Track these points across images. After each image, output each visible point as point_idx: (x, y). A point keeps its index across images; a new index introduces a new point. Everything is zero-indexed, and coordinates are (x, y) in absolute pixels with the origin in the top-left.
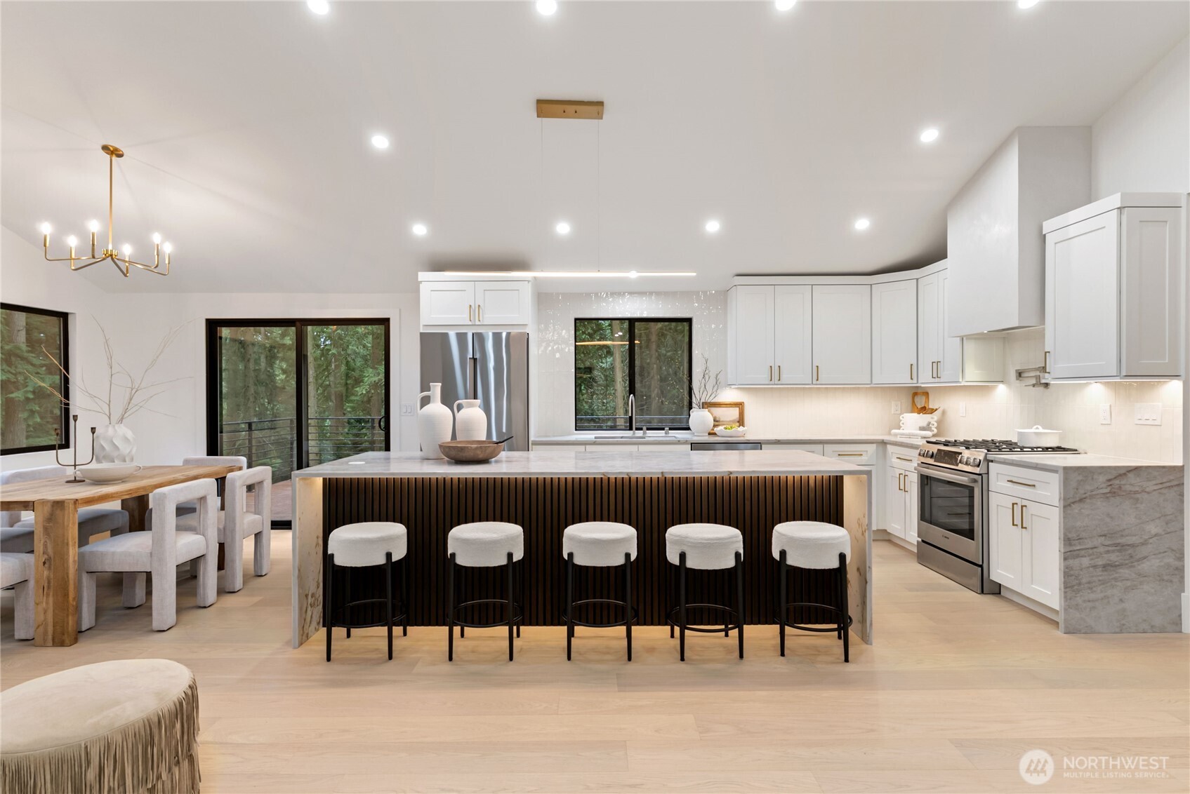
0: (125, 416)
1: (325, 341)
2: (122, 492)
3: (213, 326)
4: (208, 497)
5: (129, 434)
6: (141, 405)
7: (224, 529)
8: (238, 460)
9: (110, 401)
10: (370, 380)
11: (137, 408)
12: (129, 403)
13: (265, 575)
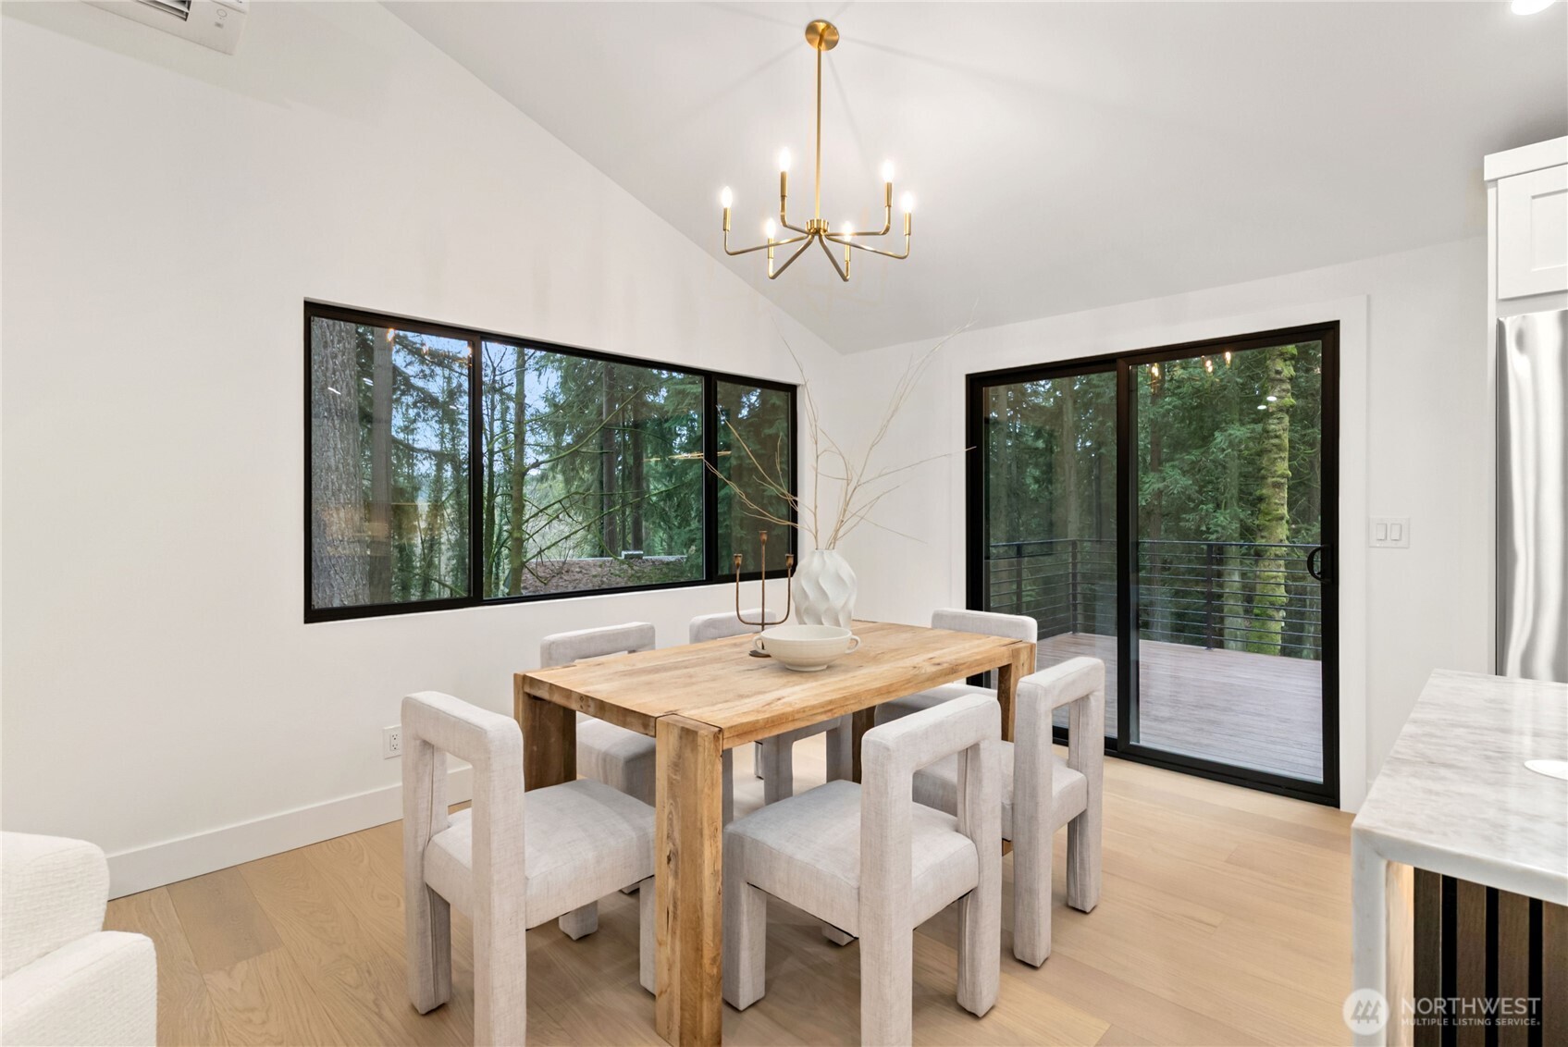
0: (841, 533)
1: (1084, 442)
2: (813, 707)
3: (978, 385)
4: (982, 746)
5: (846, 571)
6: (861, 513)
7: (1013, 806)
8: (1024, 625)
9: (816, 507)
10: (1151, 488)
11: (855, 519)
12: (845, 511)
13: (1094, 908)
